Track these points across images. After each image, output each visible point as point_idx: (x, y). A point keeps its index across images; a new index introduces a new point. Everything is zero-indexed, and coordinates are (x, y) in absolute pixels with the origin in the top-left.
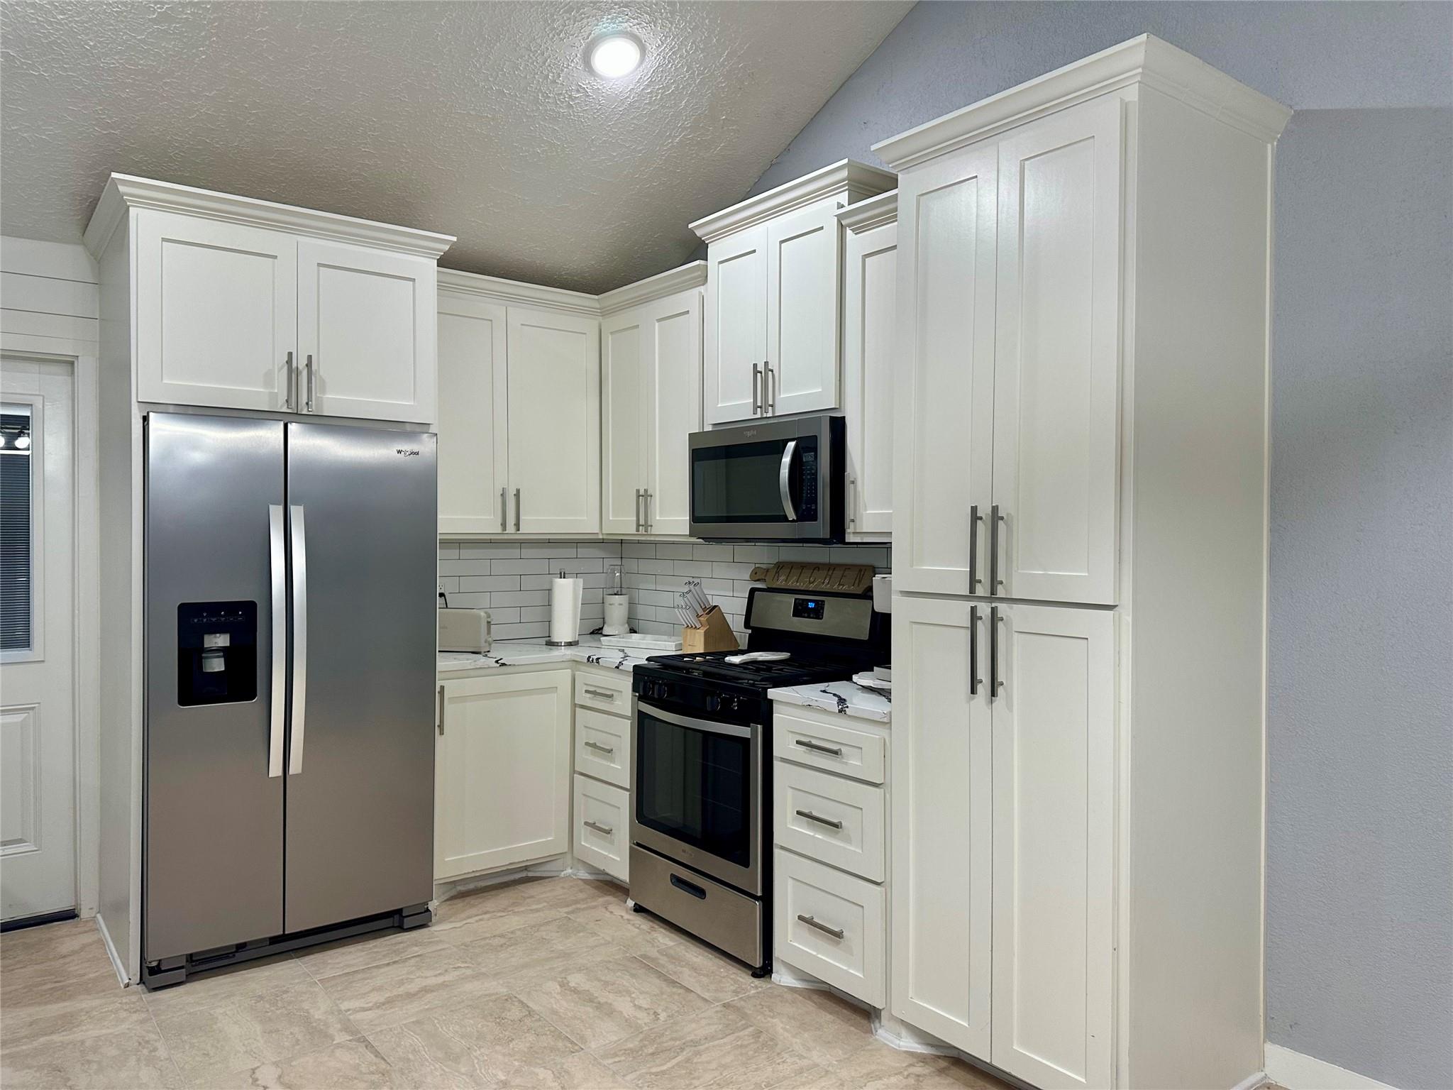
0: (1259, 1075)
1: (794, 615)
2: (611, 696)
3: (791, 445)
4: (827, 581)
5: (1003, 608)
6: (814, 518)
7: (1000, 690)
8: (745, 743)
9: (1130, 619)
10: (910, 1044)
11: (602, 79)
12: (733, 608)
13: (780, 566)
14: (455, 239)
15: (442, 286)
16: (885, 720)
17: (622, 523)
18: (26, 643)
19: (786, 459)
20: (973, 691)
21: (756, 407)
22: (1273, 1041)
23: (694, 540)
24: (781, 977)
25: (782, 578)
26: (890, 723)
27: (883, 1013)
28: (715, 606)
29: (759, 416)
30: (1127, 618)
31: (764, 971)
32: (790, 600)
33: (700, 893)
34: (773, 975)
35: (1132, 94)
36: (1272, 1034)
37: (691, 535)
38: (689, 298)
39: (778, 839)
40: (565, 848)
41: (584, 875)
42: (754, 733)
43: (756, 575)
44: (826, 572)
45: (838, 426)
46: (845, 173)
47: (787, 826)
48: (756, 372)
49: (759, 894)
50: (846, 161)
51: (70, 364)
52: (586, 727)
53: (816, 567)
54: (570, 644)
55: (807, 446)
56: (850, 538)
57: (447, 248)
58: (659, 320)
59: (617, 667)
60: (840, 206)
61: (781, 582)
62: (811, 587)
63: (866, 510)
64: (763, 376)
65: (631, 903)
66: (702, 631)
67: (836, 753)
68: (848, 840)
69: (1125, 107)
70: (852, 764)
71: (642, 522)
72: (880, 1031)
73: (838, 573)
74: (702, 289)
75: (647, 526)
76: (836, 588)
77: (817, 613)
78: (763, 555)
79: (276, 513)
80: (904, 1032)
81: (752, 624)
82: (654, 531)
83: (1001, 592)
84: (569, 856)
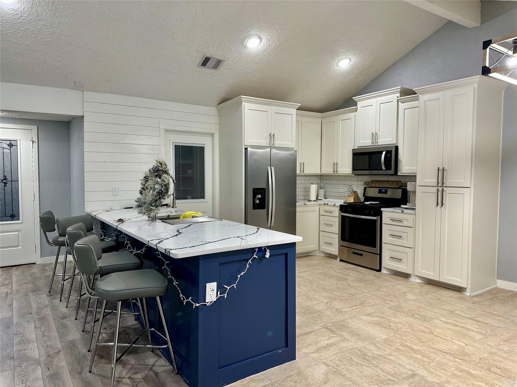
0: (495, 286)
1: (378, 193)
2: (332, 212)
3: (384, 153)
4: (388, 185)
5: (445, 188)
6: (391, 169)
7: (444, 205)
8: (375, 220)
9: (473, 190)
10: (418, 281)
11: (339, 67)
12: (360, 191)
13: (373, 181)
14: (300, 104)
15: (297, 114)
16: (414, 213)
17: (328, 170)
18: (203, 197)
19: (383, 156)
20: (437, 206)
21: (373, 143)
22: (499, 279)
23: (353, 175)
24: (384, 271)
25: (374, 184)
26: (415, 214)
27: (412, 275)
28: (356, 191)
29: (373, 145)
30: (472, 190)
31: (380, 270)
32: (378, 189)
33: (362, 255)
34: (382, 271)
35: (476, 86)
36: (498, 278)
37: (352, 174)
38: (352, 115)
39: (383, 241)
40: (318, 249)
41: (322, 255)
42: (378, 218)
43: (365, 183)
44: (387, 183)
45: (397, 148)
46: (400, 90)
47: (386, 237)
48: (373, 134)
49: (379, 253)
50: (400, 87)
51: (212, 135)
52: (323, 220)
53: (384, 181)
54: (314, 201)
55: (389, 153)
56: (399, 174)
57: (298, 107)
58: (341, 120)
59: (334, 205)
60: (398, 97)
61: (374, 185)
62: (383, 186)
63: (404, 167)
64: (374, 136)
65: (339, 259)
66: (353, 197)
67: (401, 221)
68: (404, 240)
69: (474, 88)
70: (405, 223)
71: (335, 170)
72: (411, 279)
73: (391, 183)
74: (355, 113)
75: (337, 171)
76: (390, 186)
77: (386, 192)
78: (368, 179)
79: (269, 168)
80: (417, 278)
81: (366, 195)
82: (338, 173)
83: (444, 185)
84: (318, 251)
